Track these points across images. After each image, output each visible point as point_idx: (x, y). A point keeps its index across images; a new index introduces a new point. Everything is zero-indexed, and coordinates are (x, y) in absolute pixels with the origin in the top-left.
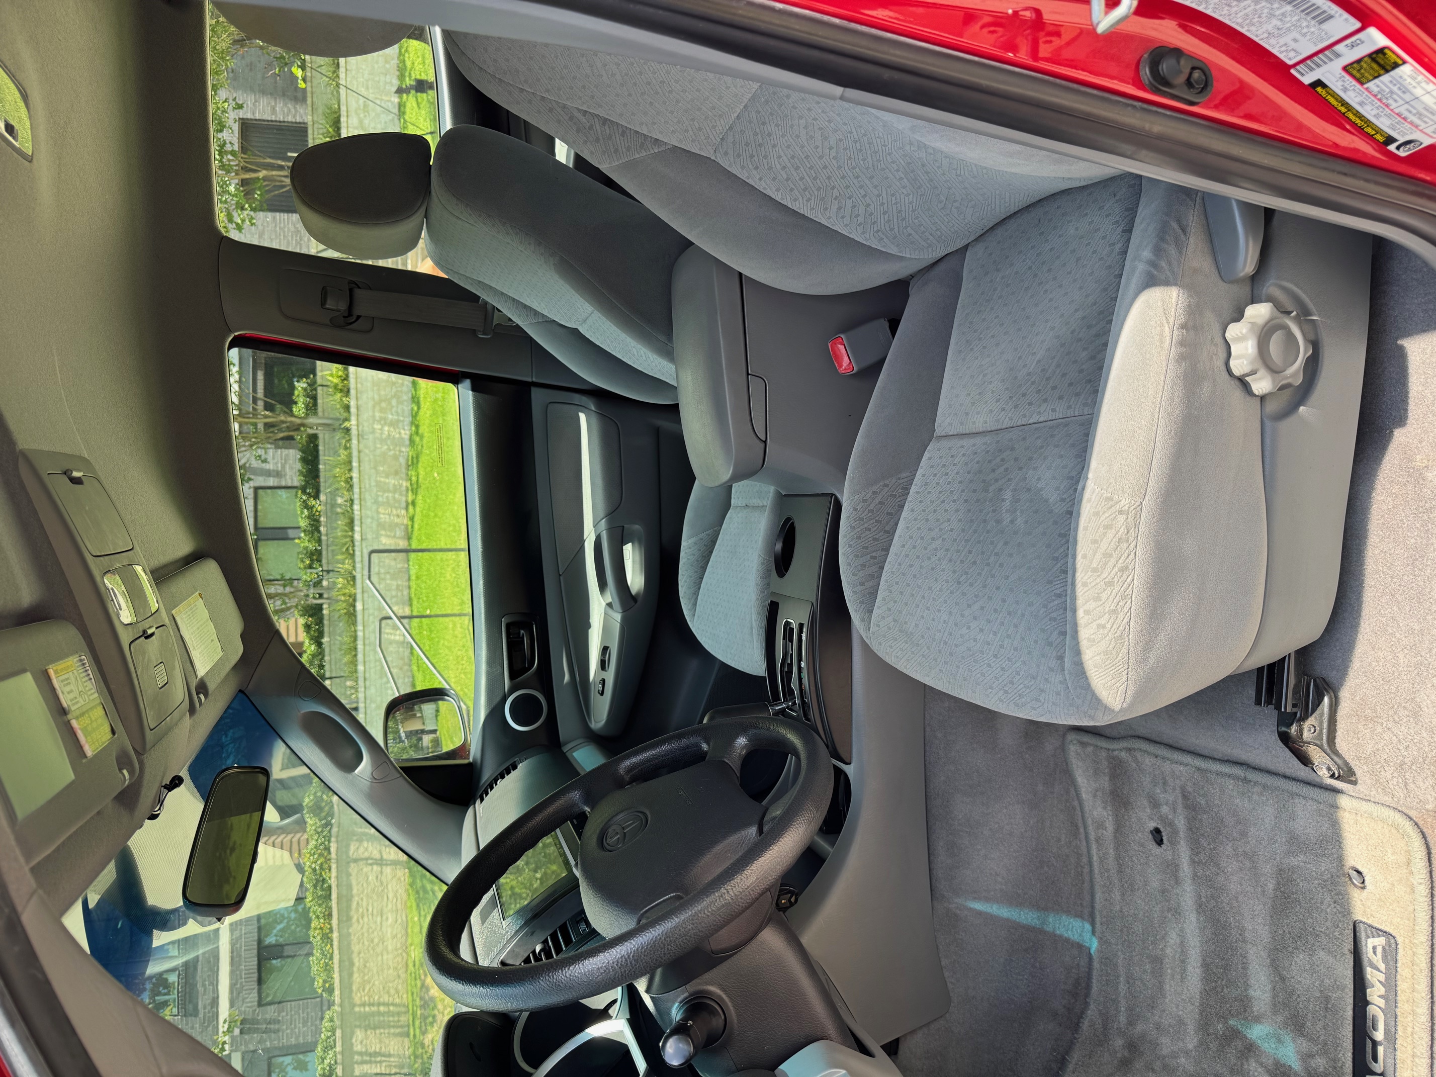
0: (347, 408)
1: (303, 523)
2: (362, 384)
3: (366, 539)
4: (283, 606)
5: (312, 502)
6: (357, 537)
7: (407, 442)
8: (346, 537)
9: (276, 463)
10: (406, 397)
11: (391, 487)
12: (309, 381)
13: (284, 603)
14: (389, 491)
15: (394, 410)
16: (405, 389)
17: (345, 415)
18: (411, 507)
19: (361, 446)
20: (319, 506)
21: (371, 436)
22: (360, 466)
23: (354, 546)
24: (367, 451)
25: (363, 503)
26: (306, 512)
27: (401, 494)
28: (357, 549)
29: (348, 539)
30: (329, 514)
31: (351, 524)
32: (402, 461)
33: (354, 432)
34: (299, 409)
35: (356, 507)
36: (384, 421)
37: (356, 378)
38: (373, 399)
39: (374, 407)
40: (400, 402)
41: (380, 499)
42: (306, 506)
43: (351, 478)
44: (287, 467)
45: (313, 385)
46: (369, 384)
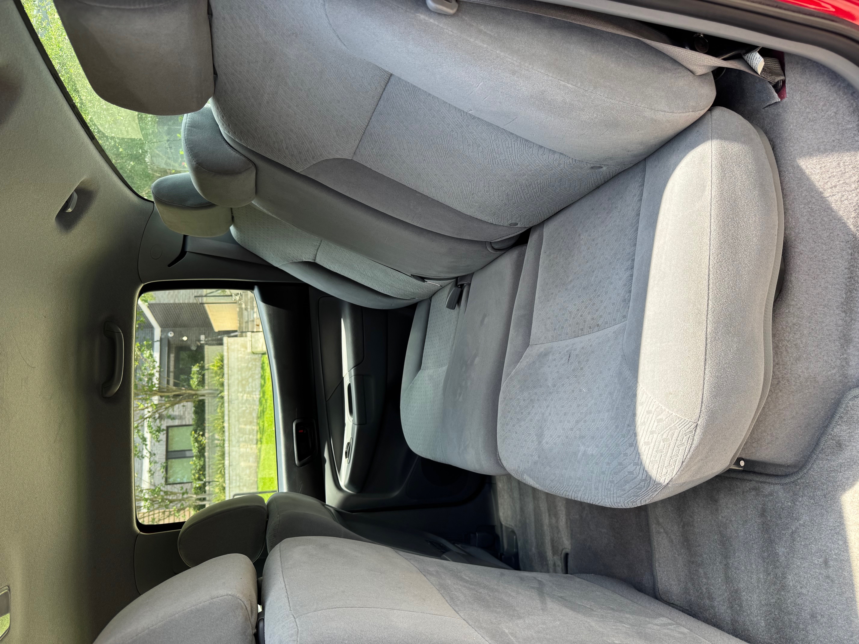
0: (222, 385)
1: (195, 451)
2: (231, 371)
3: (232, 465)
4: (182, 507)
5: (200, 438)
6: (227, 463)
7: (258, 403)
8: (220, 464)
9: (180, 411)
10: (258, 376)
11: (247, 431)
12: (200, 365)
13: (182, 504)
14: (246, 434)
15: (250, 385)
16: (257, 372)
17: (221, 389)
18: (259, 443)
19: (230, 408)
20: (205, 441)
21: (236, 402)
22: (229, 420)
23: (224, 469)
24: (234, 411)
25: (230, 442)
26: (196, 444)
27: (253, 435)
28: (227, 472)
29: (221, 466)
30: (210, 446)
31: (223, 455)
32: (255, 415)
33: (226, 398)
34: (194, 382)
35: (226, 445)
36: (244, 391)
37: (228, 367)
38: (238, 379)
39: (238, 384)
40: (254, 380)
41: (241, 439)
42: (196, 440)
43: (224, 427)
44: (186, 413)
45: (202, 368)
46: (236, 371)
